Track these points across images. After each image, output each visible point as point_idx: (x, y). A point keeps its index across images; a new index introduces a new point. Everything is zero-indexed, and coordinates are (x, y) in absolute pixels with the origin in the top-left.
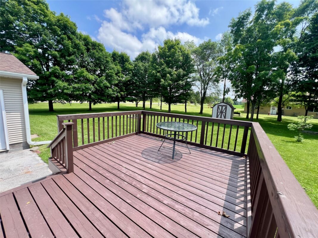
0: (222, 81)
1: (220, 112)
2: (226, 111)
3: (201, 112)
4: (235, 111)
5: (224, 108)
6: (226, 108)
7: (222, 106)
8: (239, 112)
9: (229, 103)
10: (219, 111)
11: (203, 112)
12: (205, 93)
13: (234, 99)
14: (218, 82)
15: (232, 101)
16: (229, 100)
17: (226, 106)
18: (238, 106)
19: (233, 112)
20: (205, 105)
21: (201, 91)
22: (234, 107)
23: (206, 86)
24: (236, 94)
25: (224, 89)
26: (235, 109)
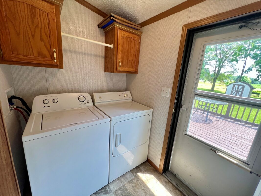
0: (242, 60)
1: (236, 91)
2: (243, 90)
3: (212, 90)
4: (254, 91)
5: (241, 87)
6: (243, 88)
7: (239, 85)
8: (258, 92)
9: (245, 81)
10: (234, 90)
11: (214, 89)
12: (219, 71)
13: (256, 79)
14: (237, 61)
15: (249, 80)
16: (246, 78)
17: (244, 85)
18: (256, 85)
19: (251, 92)
20: (217, 83)
21: (215, 69)
22: (253, 86)
23: (221, 64)
24: (258, 74)
25: (244, 68)
26: (254, 89)
